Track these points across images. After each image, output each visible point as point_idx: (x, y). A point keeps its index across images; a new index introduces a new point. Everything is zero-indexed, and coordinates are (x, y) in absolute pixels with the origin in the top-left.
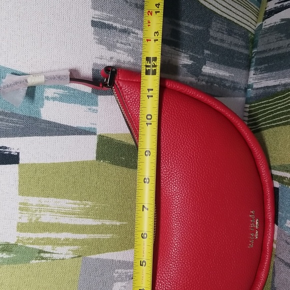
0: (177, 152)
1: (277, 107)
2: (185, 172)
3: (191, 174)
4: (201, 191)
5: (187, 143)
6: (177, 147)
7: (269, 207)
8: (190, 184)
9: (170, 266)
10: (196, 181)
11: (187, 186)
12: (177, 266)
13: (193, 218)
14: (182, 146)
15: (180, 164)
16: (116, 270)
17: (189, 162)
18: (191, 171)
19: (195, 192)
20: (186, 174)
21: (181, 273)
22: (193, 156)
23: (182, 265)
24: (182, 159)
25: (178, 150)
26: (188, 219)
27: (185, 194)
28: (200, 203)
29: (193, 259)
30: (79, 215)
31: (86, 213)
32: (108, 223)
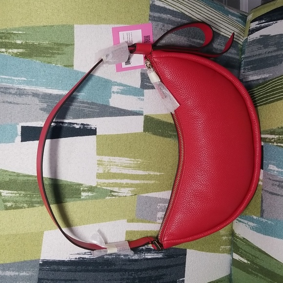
16: (159, 204)
30: (134, 168)
31: (138, 167)
32: (152, 173)
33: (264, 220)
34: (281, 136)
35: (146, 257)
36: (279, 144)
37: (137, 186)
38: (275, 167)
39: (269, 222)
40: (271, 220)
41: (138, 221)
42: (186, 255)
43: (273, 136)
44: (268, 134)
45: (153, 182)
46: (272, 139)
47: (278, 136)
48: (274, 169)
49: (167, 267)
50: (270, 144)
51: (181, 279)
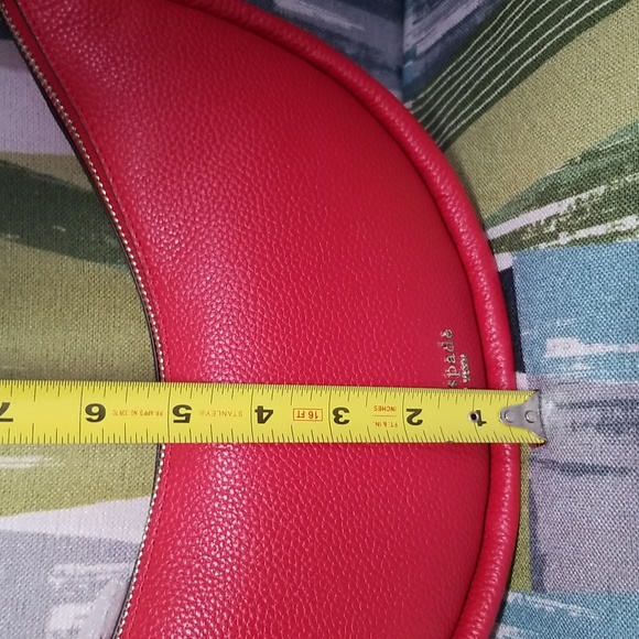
0: (205, 164)
1: (480, 63)
2: (233, 221)
3: (253, 226)
4: (285, 271)
5: (232, 137)
6: (203, 152)
7: (493, 326)
8: (250, 253)
9: (214, 510)
10: (270, 245)
11: (244, 259)
12: (233, 503)
13: (270, 353)
14: (218, 147)
15: (216, 198)
16: (58, 568)
17: (242, 190)
18: (250, 216)
19: (268, 277)
20: (238, 225)
21: (250, 525)
22: (253, 172)
23: (249, 500)
24: (220, 184)
25: (209, 158)
26: (254, 357)
27: (240, 283)
28: (287, 308)
29: (281, 475)
33: (550, 605)
34: (584, 196)
36: (582, 234)
38: (574, 341)
39: (575, 611)
40: (584, 602)
43: (552, 209)
44: (528, 208)
46: (548, 221)
47: (571, 200)
48: (570, 353)
50: (542, 246)
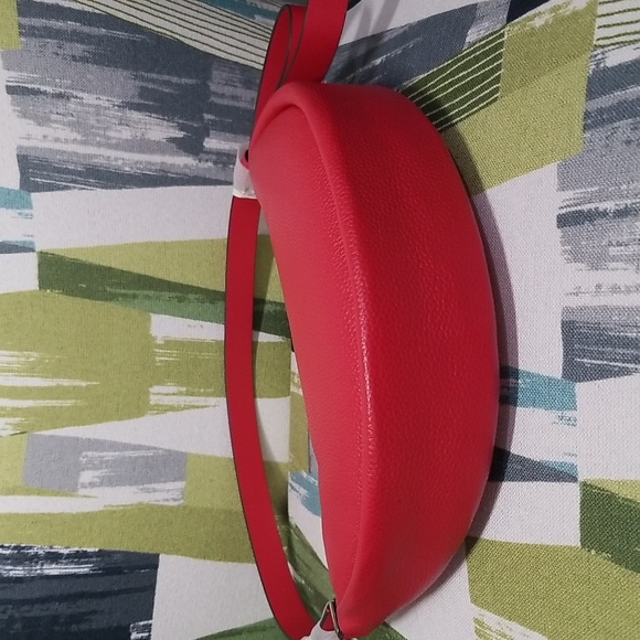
16: (85, 454)
30: (19, 372)
31: (31, 370)
32: (66, 383)
35: (46, 572)
37: (27, 412)
41: (28, 492)
42: (156, 567)
45: (69, 403)
49: (103, 595)
51: (142, 623)
